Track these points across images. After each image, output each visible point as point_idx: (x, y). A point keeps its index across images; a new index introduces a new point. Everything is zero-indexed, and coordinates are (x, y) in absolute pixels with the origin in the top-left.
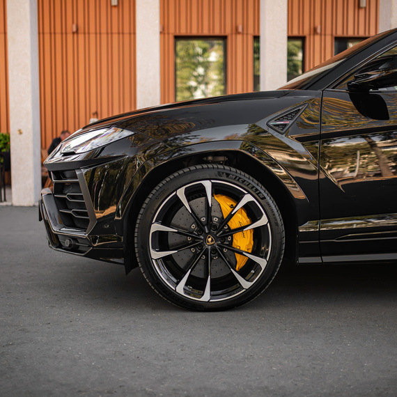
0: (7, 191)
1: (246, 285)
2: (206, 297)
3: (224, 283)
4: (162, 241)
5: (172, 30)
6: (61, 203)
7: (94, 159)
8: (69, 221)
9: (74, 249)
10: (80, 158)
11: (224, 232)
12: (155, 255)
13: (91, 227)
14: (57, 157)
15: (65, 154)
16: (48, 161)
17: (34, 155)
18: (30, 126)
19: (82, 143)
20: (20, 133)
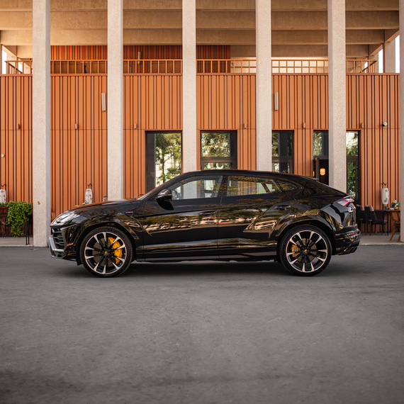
0: (30, 239)
1: (118, 268)
2: (104, 273)
3: (110, 268)
4: (89, 253)
5: (143, 127)
6: (56, 240)
7: (69, 223)
8: (59, 247)
9: (59, 256)
10: (62, 224)
11: (112, 250)
12: (87, 258)
13: (65, 248)
14: (55, 223)
15: (58, 222)
16: (52, 225)
17: (47, 216)
18: (45, 200)
19: (66, 217)
20: (39, 204)
